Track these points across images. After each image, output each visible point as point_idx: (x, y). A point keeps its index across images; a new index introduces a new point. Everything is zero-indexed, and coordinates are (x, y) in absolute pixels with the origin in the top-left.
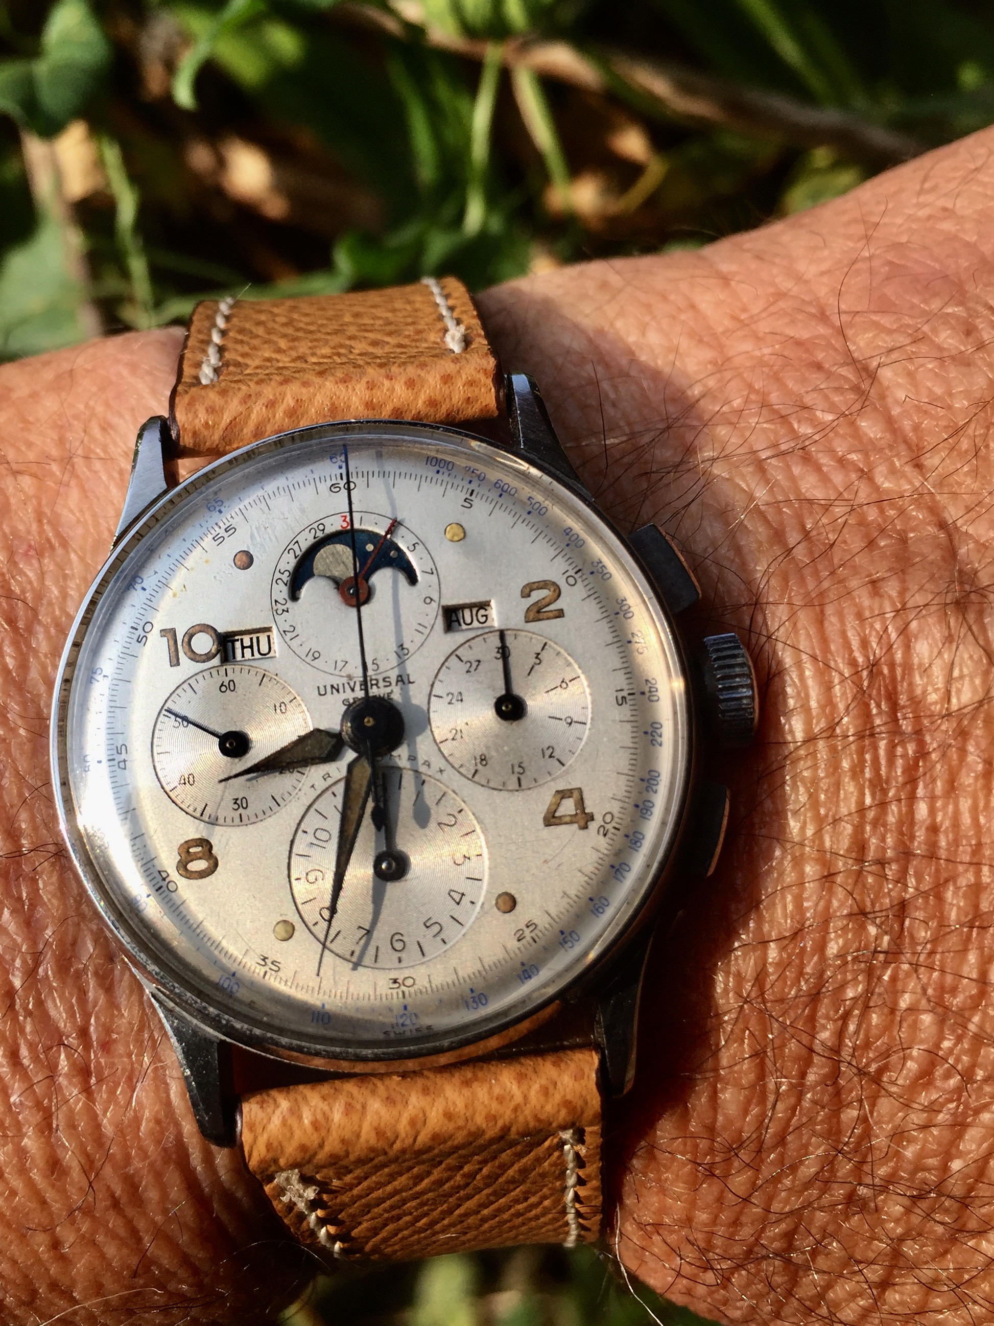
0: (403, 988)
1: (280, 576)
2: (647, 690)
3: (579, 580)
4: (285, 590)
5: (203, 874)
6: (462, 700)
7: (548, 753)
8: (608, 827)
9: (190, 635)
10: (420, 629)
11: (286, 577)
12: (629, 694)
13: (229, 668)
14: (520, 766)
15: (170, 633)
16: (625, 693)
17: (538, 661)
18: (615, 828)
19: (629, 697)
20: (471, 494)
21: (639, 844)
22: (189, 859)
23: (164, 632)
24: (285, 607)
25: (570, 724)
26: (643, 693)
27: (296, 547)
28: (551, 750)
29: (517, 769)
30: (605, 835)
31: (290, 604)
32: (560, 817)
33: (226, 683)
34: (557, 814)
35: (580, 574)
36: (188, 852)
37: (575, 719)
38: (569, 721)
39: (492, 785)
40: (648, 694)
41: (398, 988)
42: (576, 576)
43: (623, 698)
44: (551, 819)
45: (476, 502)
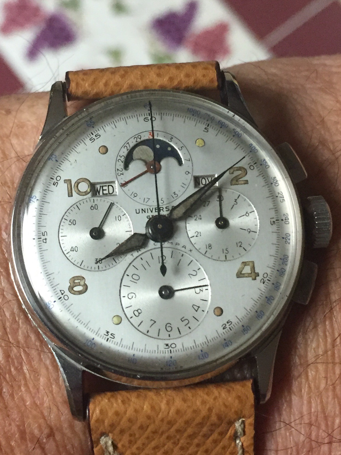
0: (170, 348)
1: (119, 158)
2: (284, 219)
3: (255, 168)
4: (122, 164)
5: (80, 293)
6: (201, 219)
7: (239, 245)
8: (265, 279)
9: (78, 183)
10: (183, 185)
11: (123, 159)
12: (276, 220)
13: (95, 198)
14: (226, 250)
15: (68, 182)
16: (274, 220)
17: (236, 203)
18: (268, 280)
19: (276, 222)
20: (208, 126)
21: (278, 288)
22: (75, 285)
23: (65, 181)
24: (121, 172)
25: (250, 232)
26: (282, 220)
27: (128, 145)
28: (240, 244)
29: (225, 251)
30: (264, 283)
31: (124, 171)
32: (244, 274)
33: (93, 206)
34: (243, 272)
35: (256, 165)
36: (74, 282)
37: (251, 230)
38: (249, 231)
39: (214, 258)
40: (284, 220)
41: (168, 348)
42: (254, 166)
43: (274, 222)
44: (240, 275)
45: (210, 129)
